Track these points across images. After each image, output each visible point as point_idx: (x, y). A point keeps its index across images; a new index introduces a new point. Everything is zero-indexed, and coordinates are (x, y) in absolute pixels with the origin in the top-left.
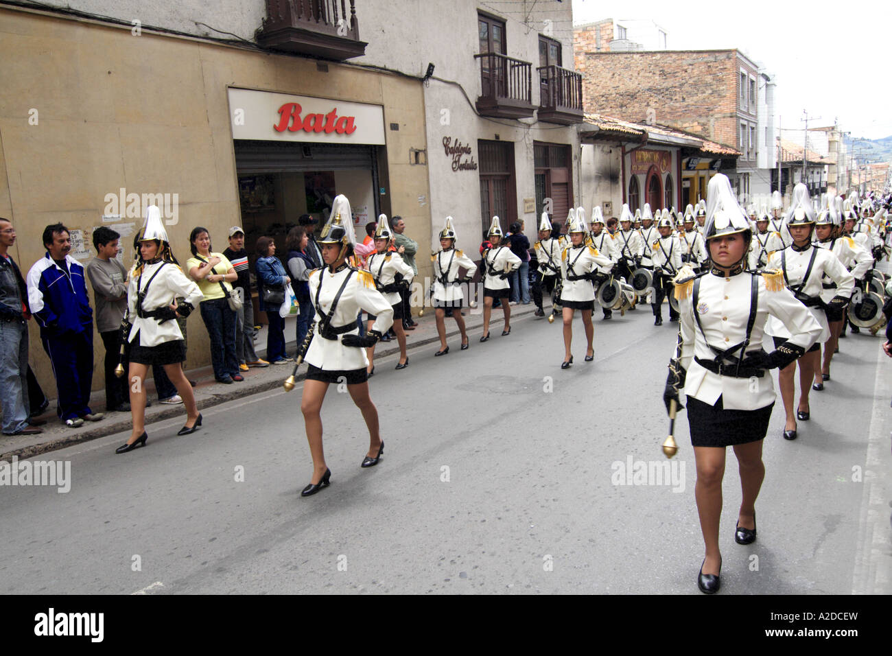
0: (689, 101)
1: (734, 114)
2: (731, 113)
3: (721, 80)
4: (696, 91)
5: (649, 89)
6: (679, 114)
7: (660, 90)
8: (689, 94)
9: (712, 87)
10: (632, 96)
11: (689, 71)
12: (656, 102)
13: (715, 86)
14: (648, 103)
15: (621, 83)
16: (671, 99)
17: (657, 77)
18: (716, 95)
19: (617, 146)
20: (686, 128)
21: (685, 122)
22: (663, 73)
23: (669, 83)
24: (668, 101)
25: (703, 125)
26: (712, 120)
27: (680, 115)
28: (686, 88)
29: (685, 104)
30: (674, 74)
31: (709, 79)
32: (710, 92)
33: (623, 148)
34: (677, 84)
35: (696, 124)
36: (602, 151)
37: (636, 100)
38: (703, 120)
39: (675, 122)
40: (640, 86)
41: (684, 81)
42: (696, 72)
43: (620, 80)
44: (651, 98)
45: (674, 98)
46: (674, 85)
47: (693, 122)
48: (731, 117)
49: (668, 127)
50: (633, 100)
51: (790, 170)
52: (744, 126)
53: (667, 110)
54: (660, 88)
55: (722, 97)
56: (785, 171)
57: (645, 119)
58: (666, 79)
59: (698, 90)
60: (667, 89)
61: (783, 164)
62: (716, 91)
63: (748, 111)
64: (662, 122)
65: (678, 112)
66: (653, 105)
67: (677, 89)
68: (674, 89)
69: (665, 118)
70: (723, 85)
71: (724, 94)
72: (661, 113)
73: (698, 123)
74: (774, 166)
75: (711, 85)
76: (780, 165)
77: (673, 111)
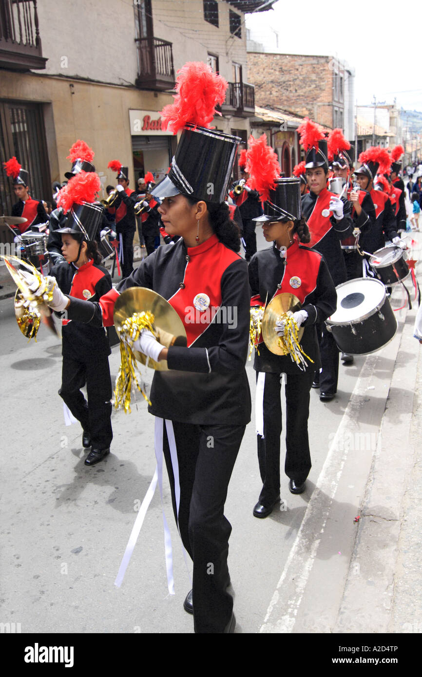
0: (300, 92)
1: (330, 104)
2: (329, 103)
3: (321, 79)
4: (304, 85)
5: (272, 82)
6: (293, 101)
7: (279, 83)
8: (301, 88)
9: (316, 83)
10: (259, 86)
11: (300, 70)
12: (277, 92)
13: (317, 82)
14: (271, 92)
15: (251, 75)
16: (287, 90)
17: (277, 73)
18: (318, 88)
19: (267, 130)
20: (297, 112)
21: (297, 108)
22: (281, 70)
23: (287, 77)
24: (285, 91)
25: (310, 110)
26: (316, 107)
27: (294, 103)
28: (297, 82)
29: (297, 94)
30: (289, 72)
31: (314, 77)
32: (314, 86)
33: (271, 130)
34: (292, 79)
35: (304, 109)
37: (262, 89)
38: (309, 107)
39: (290, 107)
40: (265, 79)
41: (296, 77)
42: (305, 71)
43: (250, 74)
44: (273, 89)
45: (289, 89)
46: (289, 80)
47: (303, 107)
48: (329, 105)
49: (285, 111)
50: (260, 89)
51: (363, 142)
52: (336, 111)
53: (284, 98)
54: (279, 81)
55: (322, 90)
56: (360, 142)
57: (269, 104)
58: (283, 75)
59: (306, 84)
60: (284, 82)
61: (359, 137)
62: (319, 86)
63: (339, 100)
64: (281, 107)
65: (292, 100)
66: (274, 94)
67: (291, 83)
68: (289, 83)
69: (282, 104)
70: (323, 81)
71: (323, 88)
72: (280, 100)
73: (307, 109)
74: (353, 140)
75: (315, 81)
76: (356, 138)
77: (288, 99)
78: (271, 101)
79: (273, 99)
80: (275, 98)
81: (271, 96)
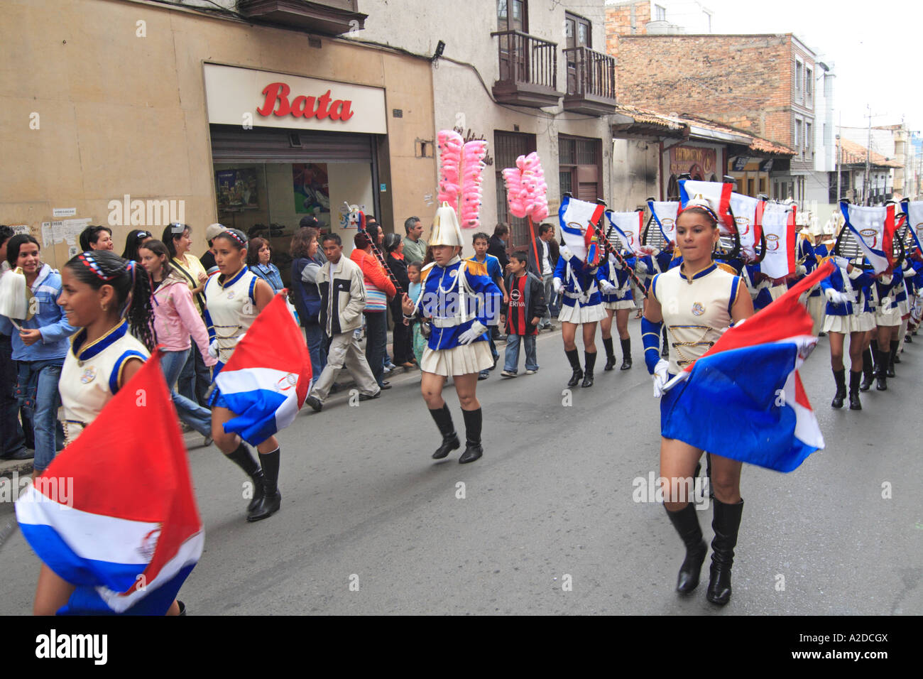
0: (736, 93)
1: (788, 108)
2: (784, 107)
3: (773, 69)
4: (744, 81)
5: (693, 78)
6: (724, 107)
7: (703, 79)
8: (738, 85)
9: (763, 76)
10: (671, 86)
11: (737, 58)
12: (699, 93)
13: (766, 76)
14: (690, 94)
15: (659, 70)
16: (717, 90)
17: (701, 65)
18: (767, 85)
19: (654, 142)
20: (733, 123)
21: (732, 116)
22: (707, 60)
23: (714, 71)
24: (713, 91)
25: (753, 120)
26: (763, 114)
27: (726, 109)
28: (732, 77)
29: (732, 95)
30: (720, 62)
31: (759, 67)
32: (761, 81)
33: (662, 143)
34: (723, 73)
35: (744, 118)
36: (637, 147)
37: (675, 90)
38: (753, 114)
39: (721, 115)
40: (681, 75)
41: (731, 70)
42: (745, 59)
43: (657, 67)
44: (694, 89)
45: (719, 89)
46: (720, 74)
47: (741, 116)
48: (785, 111)
49: (712, 122)
50: (673, 90)
51: (851, 174)
52: (799, 122)
53: (711, 102)
54: (703, 76)
55: (774, 88)
56: (845, 175)
57: (687, 112)
58: (710, 66)
59: (747, 80)
60: (712, 79)
61: (843, 166)
62: (768, 81)
63: (804, 103)
64: (706, 116)
65: (724, 104)
66: (695, 96)
67: (724, 79)
68: (720, 78)
69: (708, 111)
70: (775, 74)
71: (776, 85)
72: (705, 105)
73: (747, 118)
74: (833, 169)
75: (762, 74)
76: (839, 168)
77: (718, 103)
78: (690, 108)
79: (693, 104)
80: (696, 103)
81: (691, 99)
